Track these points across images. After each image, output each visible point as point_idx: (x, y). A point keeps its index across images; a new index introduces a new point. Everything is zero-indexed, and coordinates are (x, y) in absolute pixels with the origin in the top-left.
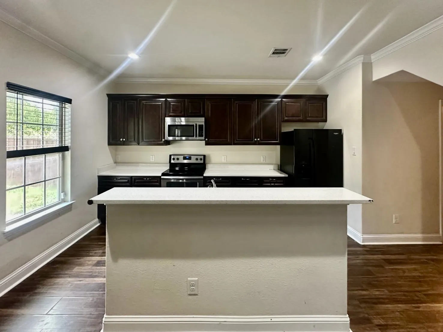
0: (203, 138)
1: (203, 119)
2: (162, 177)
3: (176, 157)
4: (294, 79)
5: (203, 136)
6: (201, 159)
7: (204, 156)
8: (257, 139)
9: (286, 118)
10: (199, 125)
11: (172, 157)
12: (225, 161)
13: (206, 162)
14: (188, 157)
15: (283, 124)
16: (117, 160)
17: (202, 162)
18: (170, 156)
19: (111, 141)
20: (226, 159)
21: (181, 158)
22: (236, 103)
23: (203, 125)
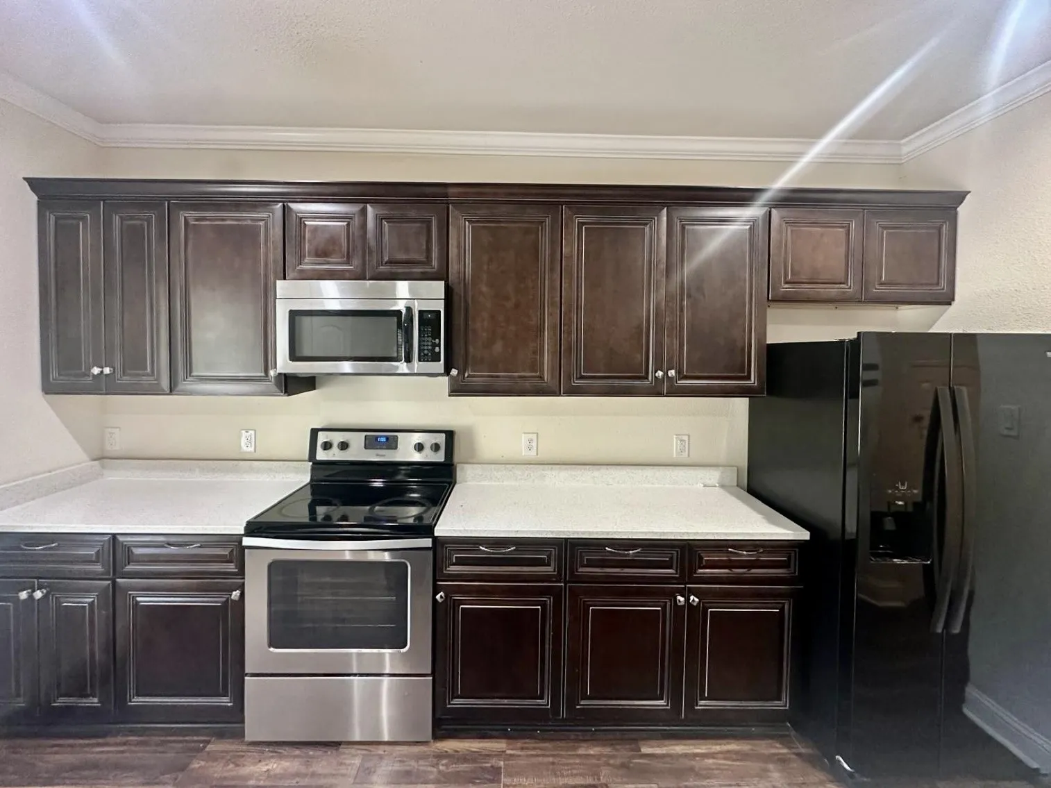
0: (439, 366)
1: (438, 288)
2: (247, 541)
3: (337, 438)
4: (819, 134)
5: (440, 361)
6: (436, 447)
7: (450, 435)
8: (666, 374)
9: (785, 288)
10: (421, 312)
11: (322, 437)
12: (533, 452)
13: (456, 459)
14: (384, 439)
15: (773, 313)
16: (108, 447)
17: (440, 457)
18: (314, 433)
19: (53, 374)
20: (534, 444)
21: (357, 440)
22: (581, 224)
23: (440, 311)
